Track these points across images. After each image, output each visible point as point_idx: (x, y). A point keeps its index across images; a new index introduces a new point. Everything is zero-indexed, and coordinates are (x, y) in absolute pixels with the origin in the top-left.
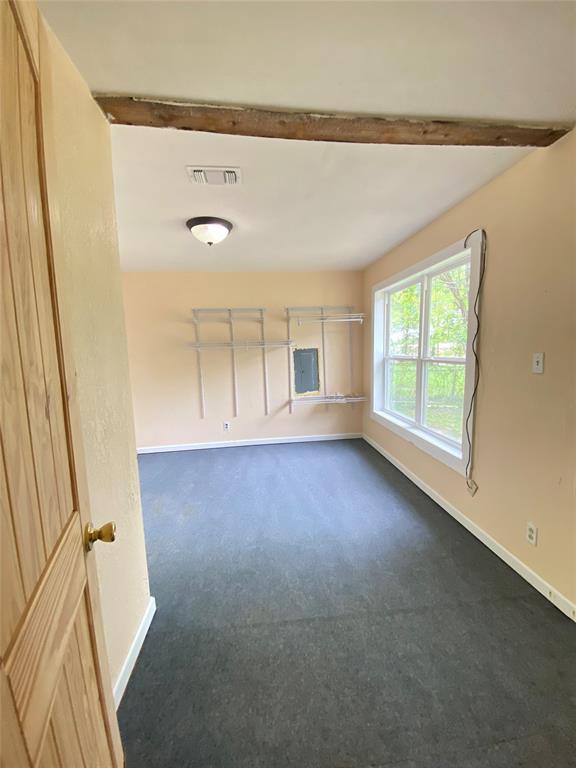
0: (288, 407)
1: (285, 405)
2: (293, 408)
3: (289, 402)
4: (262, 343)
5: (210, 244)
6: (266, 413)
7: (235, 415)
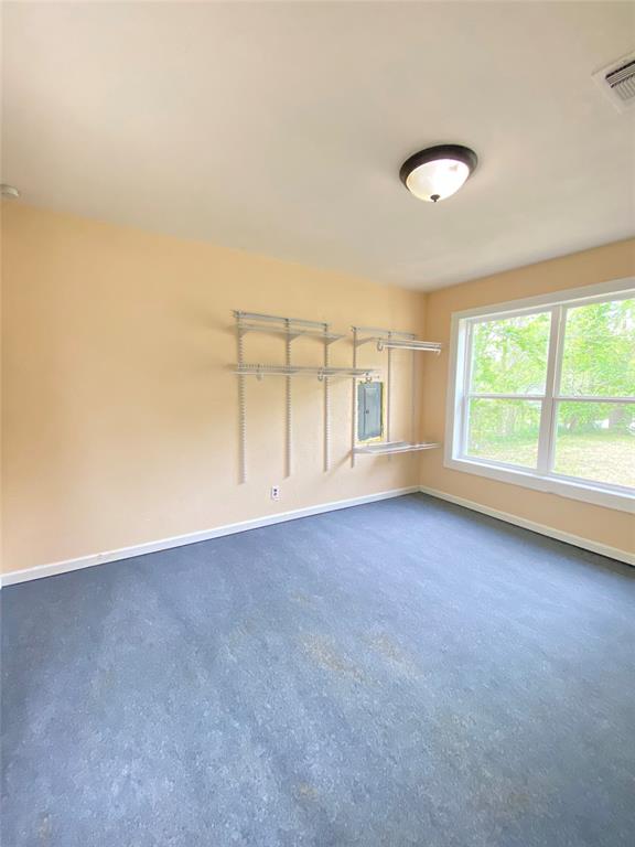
0: (350, 459)
1: (347, 457)
2: (356, 462)
3: (352, 452)
4: (325, 373)
5: (435, 198)
6: (325, 469)
7: (287, 474)
